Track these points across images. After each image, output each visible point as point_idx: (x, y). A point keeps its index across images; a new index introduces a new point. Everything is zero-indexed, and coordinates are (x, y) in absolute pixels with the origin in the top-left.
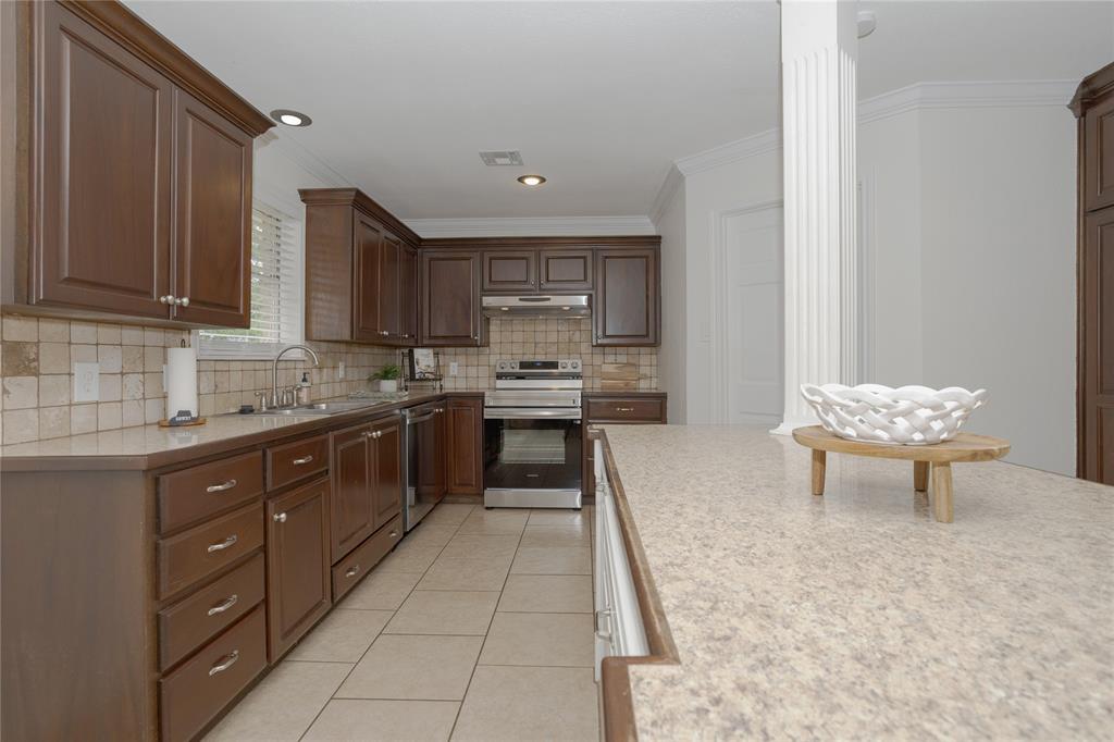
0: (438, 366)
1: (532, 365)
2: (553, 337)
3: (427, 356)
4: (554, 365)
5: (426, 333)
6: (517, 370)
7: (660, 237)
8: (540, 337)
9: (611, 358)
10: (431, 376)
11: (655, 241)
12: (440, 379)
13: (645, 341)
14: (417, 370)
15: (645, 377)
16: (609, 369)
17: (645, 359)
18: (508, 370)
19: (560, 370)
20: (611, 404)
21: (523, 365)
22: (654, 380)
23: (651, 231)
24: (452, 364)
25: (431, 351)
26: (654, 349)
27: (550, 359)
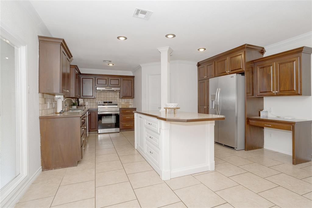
0: (84, 103)
1: (106, 102)
2: (111, 96)
3: (82, 100)
4: (111, 102)
5: (82, 95)
6: (103, 103)
7: (134, 76)
8: (108, 96)
9: (123, 101)
10: (83, 105)
11: (133, 77)
12: (85, 106)
13: (131, 97)
14: (80, 104)
15: (131, 105)
16: (123, 103)
17: (130, 101)
18: (101, 103)
19: (113, 103)
20: (125, 110)
21: (104, 103)
22: (132, 105)
23: (132, 74)
24: (86, 102)
25: (82, 99)
26: (132, 99)
27: (110, 101)
